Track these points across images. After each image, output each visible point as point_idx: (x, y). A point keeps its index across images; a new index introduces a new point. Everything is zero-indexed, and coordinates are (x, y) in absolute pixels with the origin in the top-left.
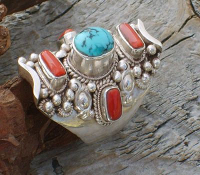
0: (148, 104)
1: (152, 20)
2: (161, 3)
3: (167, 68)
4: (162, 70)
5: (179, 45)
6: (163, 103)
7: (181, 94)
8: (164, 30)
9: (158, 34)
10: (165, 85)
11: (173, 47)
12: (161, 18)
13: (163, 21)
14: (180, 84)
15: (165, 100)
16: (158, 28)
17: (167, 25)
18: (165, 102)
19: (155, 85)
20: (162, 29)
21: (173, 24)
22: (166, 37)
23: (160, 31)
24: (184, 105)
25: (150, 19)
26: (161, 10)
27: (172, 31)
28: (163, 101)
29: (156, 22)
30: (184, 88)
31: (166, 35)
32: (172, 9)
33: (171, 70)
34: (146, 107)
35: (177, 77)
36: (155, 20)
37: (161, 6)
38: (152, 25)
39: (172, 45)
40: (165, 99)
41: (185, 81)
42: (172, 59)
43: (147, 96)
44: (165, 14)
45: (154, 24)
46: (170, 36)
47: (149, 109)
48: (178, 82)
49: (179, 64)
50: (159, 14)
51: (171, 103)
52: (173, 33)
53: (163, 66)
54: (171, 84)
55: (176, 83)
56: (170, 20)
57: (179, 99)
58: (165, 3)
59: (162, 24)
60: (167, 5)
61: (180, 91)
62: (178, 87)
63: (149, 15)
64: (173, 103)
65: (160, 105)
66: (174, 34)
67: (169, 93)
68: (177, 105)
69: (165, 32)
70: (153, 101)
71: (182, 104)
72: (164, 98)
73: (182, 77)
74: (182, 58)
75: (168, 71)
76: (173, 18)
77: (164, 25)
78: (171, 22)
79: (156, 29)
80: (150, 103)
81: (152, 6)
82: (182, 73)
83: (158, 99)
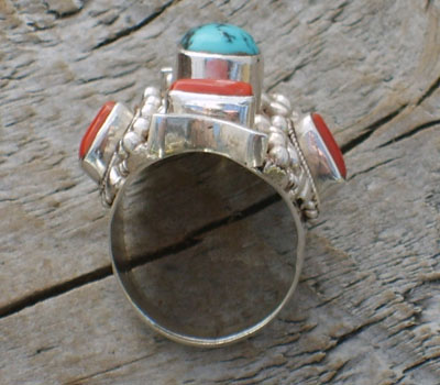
0: (320, 278)
1: (355, 68)
2: (384, 28)
3: (379, 194)
4: (366, 197)
5: (416, 139)
6: (358, 281)
7: (406, 261)
8: (382, 97)
9: (365, 104)
10: (367, 235)
11: (400, 142)
12: (378, 66)
13: (383, 73)
14: (406, 238)
15: (365, 273)
16: (368, 88)
17: (392, 84)
18: (364, 278)
19: (344, 232)
20: (379, 92)
21: (407, 84)
22: (385, 114)
23: (372, 97)
24: (409, 291)
25: (351, 64)
26: (381, 43)
27: (403, 101)
28: (358, 275)
29: (365, 74)
30: (415, 249)
31: (385, 109)
32: (408, 44)
33: (387, 199)
34: (317, 285)
35: (401, 219)
36: (362, 68)
37: (381, 34)
38: (354, 81)
39: (397, 135)
40: (364, 269)
41: (419, 231)
42: (393, 172)
43: (322, 258)
44: (390, 55)
45: (361, 77)
46: (396, 113)
47: (322, 292)
48: (403, 230)
49: (409, 186)
50: (375, 53)
51: (379, 283)
52: (404, 106)
53: (370, 187)
54: (384, 235)
55: (398, 233)
56: (401, 72)
57: (400, 275)
58: (394, 27)
59: (378, 81)
60: (398, 33)
61: (404, 254)
62: (400, 243)
63: (350, 54)
64: (384, 284)
65: (351, 285)
66: (406, 110)
67: (377, 255)
68: (393, 289)
69: (384, 102)
70: (335, 273)
71: (405, 287)
72: (361, 267)
73: (414, 221)
74: (418, 172)
75: (380, 200)
76: (408, 68)
77: (385, 84)
78: (405, 78)
79: (364, 90)
80: (327, 276)
81: (359, 31)
82: (415, 210)
83: (347, 269)
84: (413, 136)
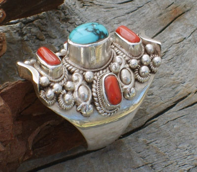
0: (153, 164)
1: (170, 77)
2: (182, 61)
3: (178, 129)
4: (173, 131)
5: (194, 107)
6: (169, 165)
7: (189, 157)
8: (181, 90)
9: (174, 93)
10: (173, 146)
11: (188, 108)
12: (179, 77)
13: (181, 80)
14: (189, 148)
15: (172, 162)
16: (175, 86)
17: (185, 85)
18: (172, 164)
19: (164, 145)
20: (179, 88)
21: (191, 85)
22: (182, 97)
23: (176, 90)
24: (190, 169)
25: (168, 76)
26: (181, 68)
27: (189, 92)
28: (169, 162)
29: (174, 80)
30: (193, 152)
31: (182, 95)
32: (192, 68)
33: (182, 132)
34: (152, 166)
35: (187, 140)
36: (172, 78)
37: (181, 64)
38: (169, 83)
39: (186, 106)
40: (172, 160)
41: (195, 145)
42: (184, 121)
43: (154, 155)
44: (184, 73)
45: (172, 81)
46: (186, 97)
47: (154, 169)
48: (188, 145)
49: (191, 127)
50: (178, 72)
51: (178, 166)
52: (190, 94)
53: (175, 127)
54: (180, 146)
55: (186, 146)
56: (188, 80)
57: (186, 163)
58: (186, 61)
59: (179, 83)
60: (187, 64)
61: (188, 154)
62: (186, 150)
63: (168, 72)
64: (179, 166)
65: (166, 166)
66: (190, 95)
67: (177, 155)
68: (183, 169)
69: (181, 92)
70: (160, 161)
71: (188, 168)
72: (170, 159)
73: (192, 141)
74: (195, 121)
75: (179, 132)
76: (191, 78)
77: (182, 84)
78: (190, 82)
79: (173, 87)
80: (156, 163)
81: (172, 63)
82: (193, 136)
83: (164, 160)
84: (193, 106)
